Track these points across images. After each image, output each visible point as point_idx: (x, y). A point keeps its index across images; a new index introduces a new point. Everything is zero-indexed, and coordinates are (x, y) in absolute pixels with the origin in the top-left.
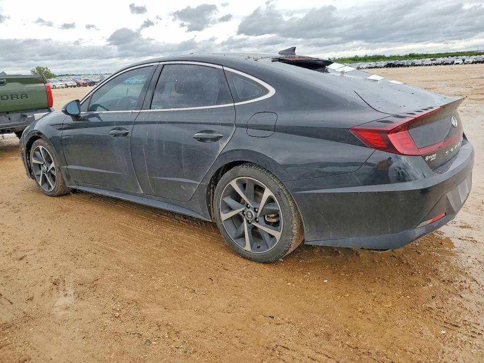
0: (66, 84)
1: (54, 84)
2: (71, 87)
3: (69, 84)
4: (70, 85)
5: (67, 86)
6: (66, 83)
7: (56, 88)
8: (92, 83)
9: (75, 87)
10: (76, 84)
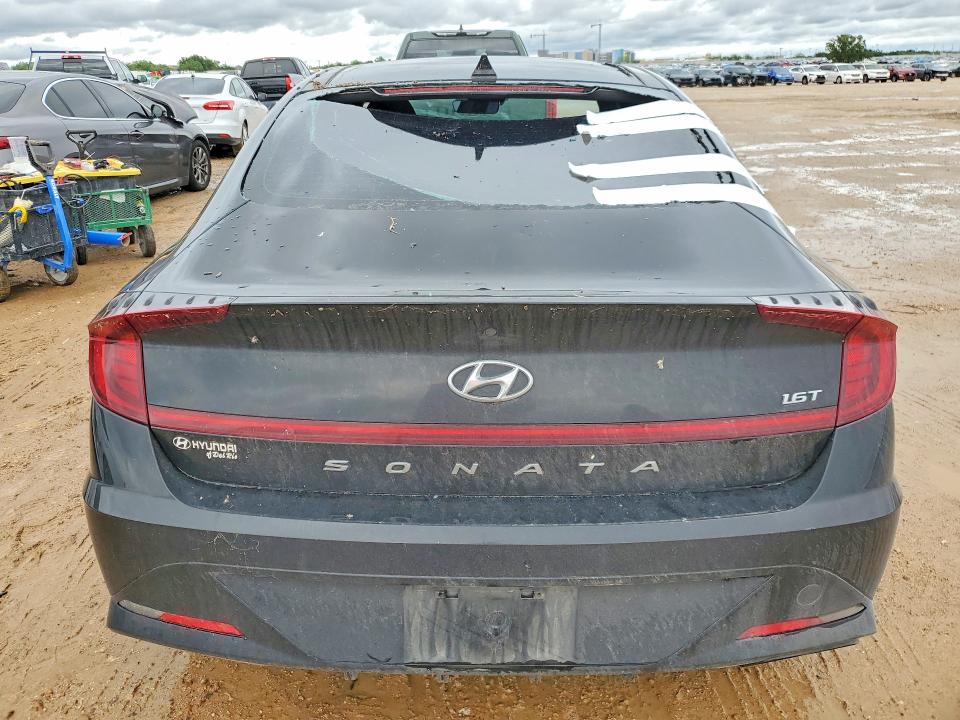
0: (866, 75)
1: (841, 73)
2: (877, 80)
3: (872, 74)
4: (875, 76)
5: (866, 79)
6: (867, 72)
7: (841, 82)
8: (929, 74)
9: (884, 80)
10: (888, 75)
